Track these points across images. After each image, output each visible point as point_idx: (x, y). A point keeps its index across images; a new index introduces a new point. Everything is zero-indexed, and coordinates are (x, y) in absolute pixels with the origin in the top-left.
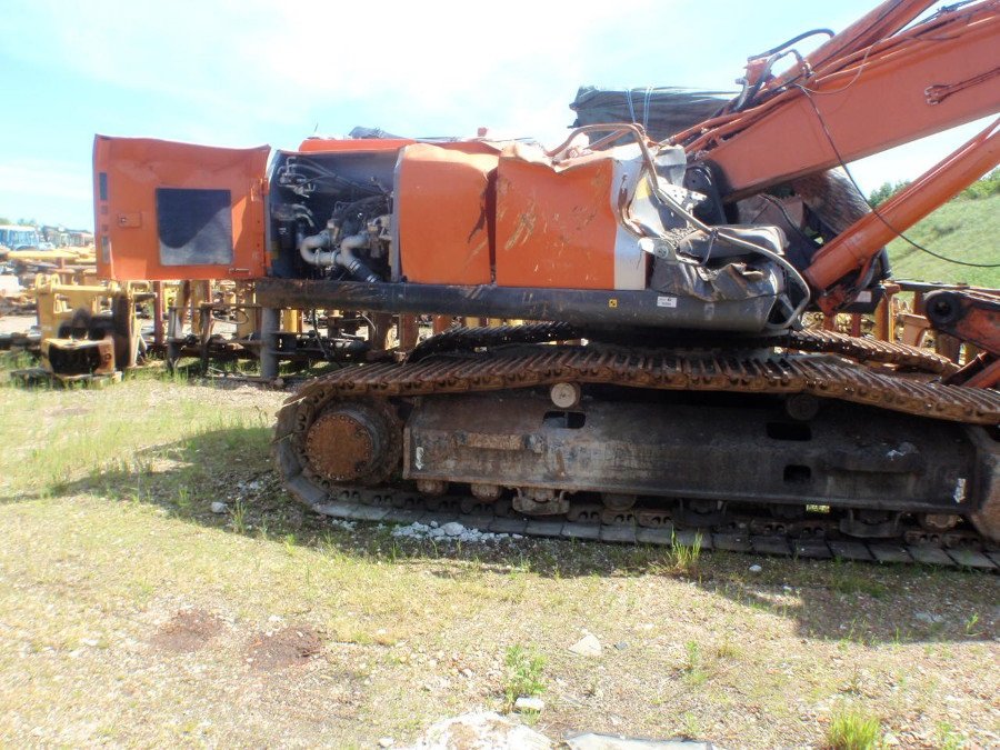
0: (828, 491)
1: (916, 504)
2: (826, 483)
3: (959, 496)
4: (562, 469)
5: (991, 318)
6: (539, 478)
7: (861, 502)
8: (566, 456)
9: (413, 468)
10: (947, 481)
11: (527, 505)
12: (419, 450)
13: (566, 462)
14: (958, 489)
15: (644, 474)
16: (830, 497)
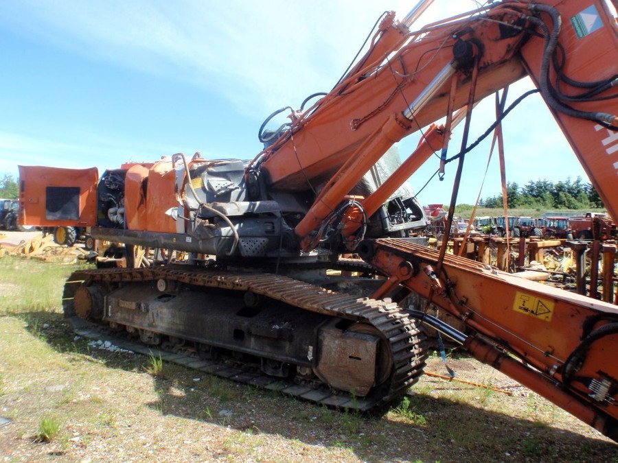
0: (252, 346)
1: (289, 358)
2: (251, 341)
3: (310, 357)
4: (154, 322)
5: (388, 255)
6: (146, 325)
7: (264, 354)
8: (155, 315)
9: (107, 315)
10: (304, 347)
11: (145, 339)
12: (110, 306)
13: (155, 318)
14: (309, 352)
15: (181, 327)
16: (252, 349)
